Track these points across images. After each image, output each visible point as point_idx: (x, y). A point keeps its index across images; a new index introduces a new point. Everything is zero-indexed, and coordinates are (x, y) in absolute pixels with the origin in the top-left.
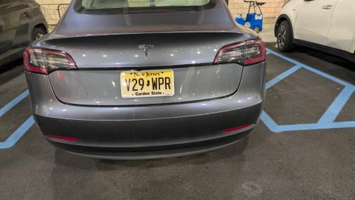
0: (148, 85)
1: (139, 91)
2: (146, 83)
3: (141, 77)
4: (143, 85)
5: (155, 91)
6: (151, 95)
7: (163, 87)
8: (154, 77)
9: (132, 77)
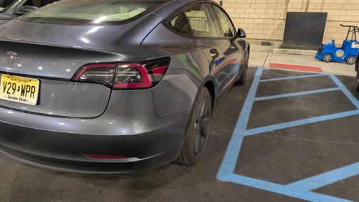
0: (18, 90)
1: (11, 95)
2: (17, 89)
3: (15, 82)
4: (14, 90)
5: (22, 97)
6: (18, 101)
7: (29, 94)
8: (24, 84)
9: (9, 80)
